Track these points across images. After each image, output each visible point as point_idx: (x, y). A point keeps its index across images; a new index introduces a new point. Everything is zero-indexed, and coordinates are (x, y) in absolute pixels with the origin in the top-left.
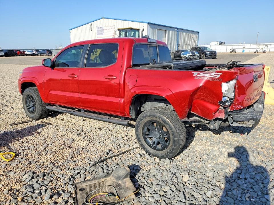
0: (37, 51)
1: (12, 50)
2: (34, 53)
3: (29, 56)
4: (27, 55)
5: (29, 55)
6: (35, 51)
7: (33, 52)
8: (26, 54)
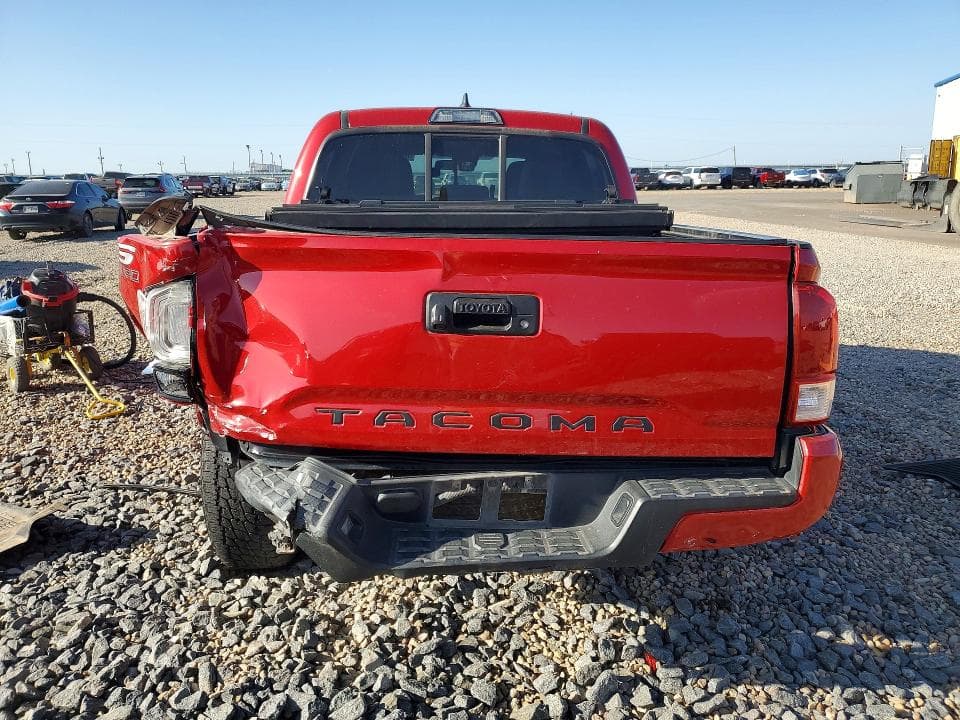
0: (829, 170)
1: (747, 170)
2: (816, 179)
3: (800, 187)
4: (790, 184)
5: (800, 185)
6: (821, 171)
7: (813, 176)
8: (789, 181)
